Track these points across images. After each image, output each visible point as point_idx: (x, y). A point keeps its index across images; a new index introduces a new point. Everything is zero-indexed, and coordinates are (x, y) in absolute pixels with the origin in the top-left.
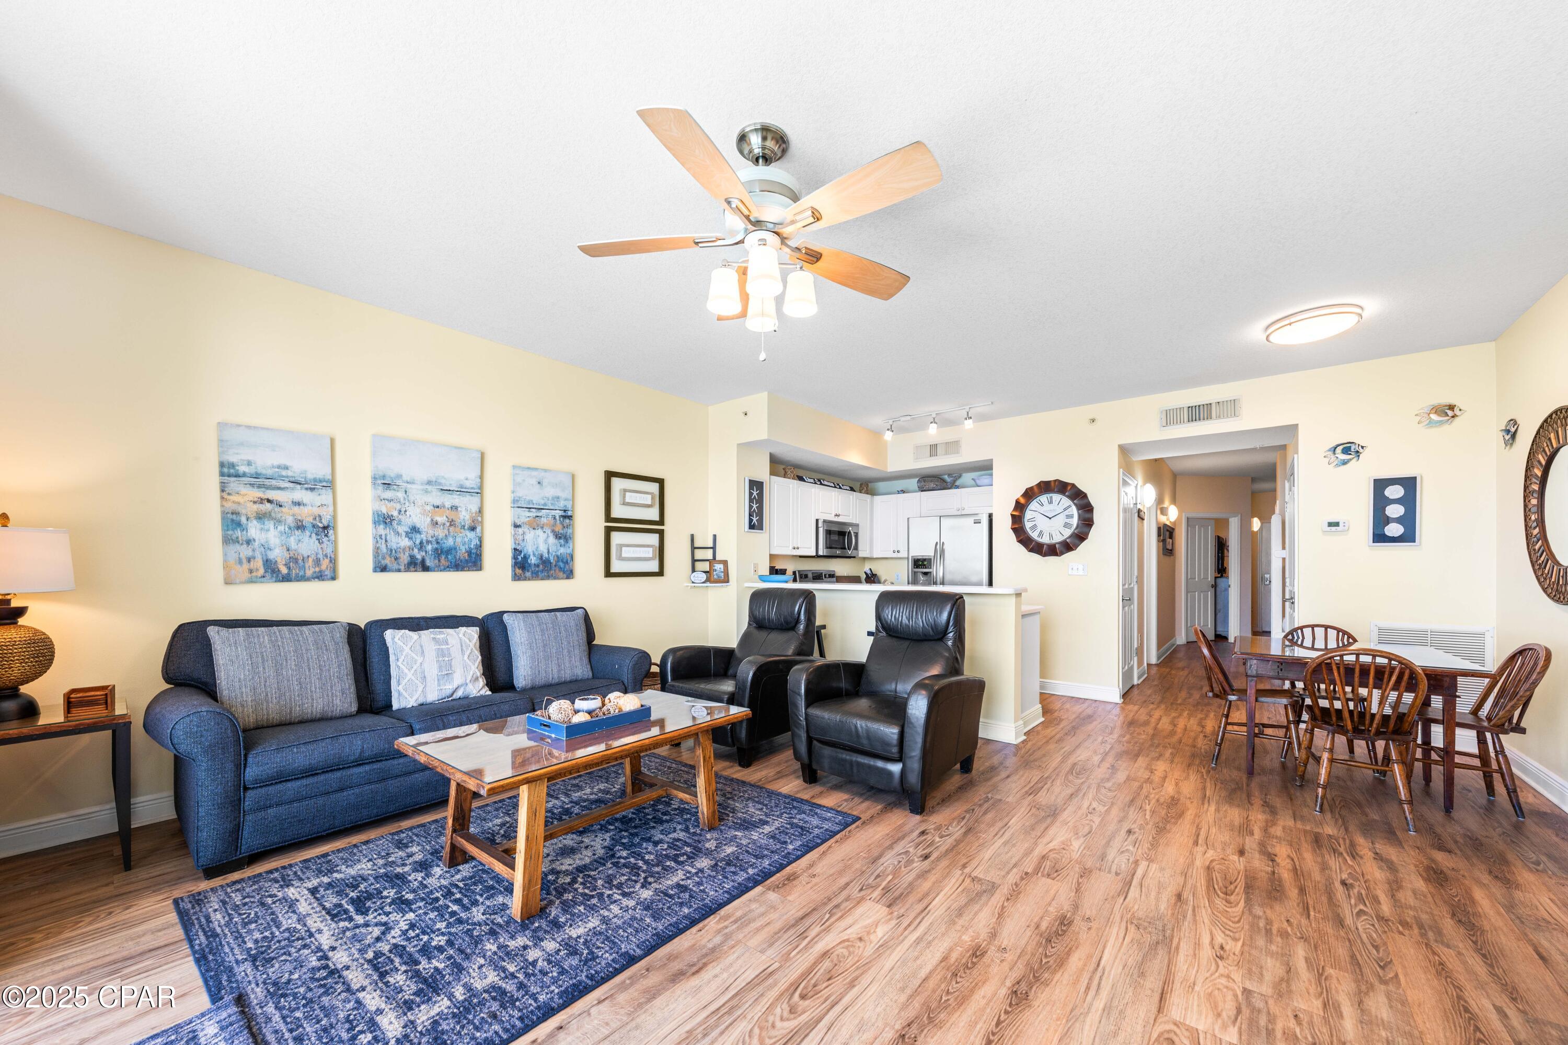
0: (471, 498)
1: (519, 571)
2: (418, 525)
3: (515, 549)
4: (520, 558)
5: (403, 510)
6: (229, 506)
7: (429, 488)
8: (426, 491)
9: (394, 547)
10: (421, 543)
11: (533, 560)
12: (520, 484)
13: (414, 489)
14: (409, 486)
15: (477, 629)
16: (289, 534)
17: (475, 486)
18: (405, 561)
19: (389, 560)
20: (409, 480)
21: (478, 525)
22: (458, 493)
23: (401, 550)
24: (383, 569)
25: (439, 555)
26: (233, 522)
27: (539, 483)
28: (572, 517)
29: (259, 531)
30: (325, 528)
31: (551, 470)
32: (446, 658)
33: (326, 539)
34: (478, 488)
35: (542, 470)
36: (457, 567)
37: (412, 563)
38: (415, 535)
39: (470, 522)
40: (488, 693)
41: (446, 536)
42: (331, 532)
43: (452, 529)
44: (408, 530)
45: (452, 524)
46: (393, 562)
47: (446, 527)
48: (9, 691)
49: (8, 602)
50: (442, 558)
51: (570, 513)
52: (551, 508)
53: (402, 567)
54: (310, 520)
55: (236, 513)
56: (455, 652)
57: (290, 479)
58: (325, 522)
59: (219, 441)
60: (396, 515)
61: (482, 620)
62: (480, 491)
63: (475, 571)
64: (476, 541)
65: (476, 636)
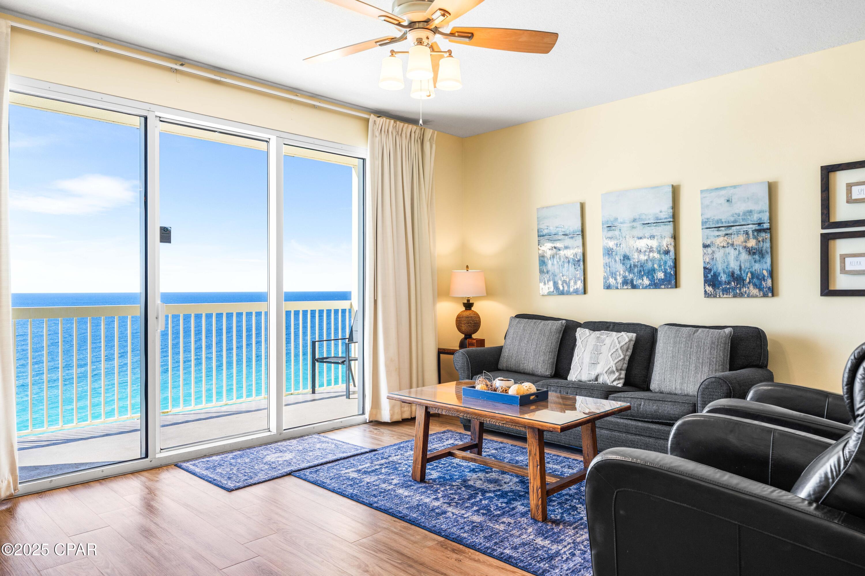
0: (665, 227)
1: (709, 289)
2: (628, 254)
3: (705, 268)
4: (709, 276)
5: (619, 243)
6: (540, 252)
7: (635, 224)
8: (633, 227)
9: (614, 271)
10: (630, 267)
11: (723, 278)
12: (707, 206)
13: (625, 227)
14: (622, 225)
15: (634, 335)
16: (563, 266)
17: (667, 216)
18: (621, 282)
19: (612, 281)
20: (622, 220)
21: (672, 249)
22: (655, 224)
23: (618, 273)
24: (608, 287)
25: (643, 276)
26: (542, 261)
27: (728, 201)
28: (769, 230)
29: (551, 266)
30: (579, 261)
31: (741, 185)
32: (597, 352)
33: (579, 268)
34: (670, 217)
35: (731, 187)
36: (655, 285)
37: (625, 282)
38: (627, 261)
39: (665, 247)
40: (620, 385)
41: (647, 260)
42: (582, 263)
43: (651, 255)
44: (622, 258)
45: (651, 250)
46: (614, 282)
47: (647, 253)
48: (468, 336)
49: (468, 301)
50: (645, 278)
51: (766, 226)
52: (743, 223)
53: (619, 285)
54: (572, 257)
55: (543, 256)
56: (604, 349)
57: (563, 233)
58: (578, 257)
59: (538, 218)
60: (615, 248)
61: (656, 330)
62: (675, 219)
63: (670, 288)
64: (670, 263)
65: (627, 340)
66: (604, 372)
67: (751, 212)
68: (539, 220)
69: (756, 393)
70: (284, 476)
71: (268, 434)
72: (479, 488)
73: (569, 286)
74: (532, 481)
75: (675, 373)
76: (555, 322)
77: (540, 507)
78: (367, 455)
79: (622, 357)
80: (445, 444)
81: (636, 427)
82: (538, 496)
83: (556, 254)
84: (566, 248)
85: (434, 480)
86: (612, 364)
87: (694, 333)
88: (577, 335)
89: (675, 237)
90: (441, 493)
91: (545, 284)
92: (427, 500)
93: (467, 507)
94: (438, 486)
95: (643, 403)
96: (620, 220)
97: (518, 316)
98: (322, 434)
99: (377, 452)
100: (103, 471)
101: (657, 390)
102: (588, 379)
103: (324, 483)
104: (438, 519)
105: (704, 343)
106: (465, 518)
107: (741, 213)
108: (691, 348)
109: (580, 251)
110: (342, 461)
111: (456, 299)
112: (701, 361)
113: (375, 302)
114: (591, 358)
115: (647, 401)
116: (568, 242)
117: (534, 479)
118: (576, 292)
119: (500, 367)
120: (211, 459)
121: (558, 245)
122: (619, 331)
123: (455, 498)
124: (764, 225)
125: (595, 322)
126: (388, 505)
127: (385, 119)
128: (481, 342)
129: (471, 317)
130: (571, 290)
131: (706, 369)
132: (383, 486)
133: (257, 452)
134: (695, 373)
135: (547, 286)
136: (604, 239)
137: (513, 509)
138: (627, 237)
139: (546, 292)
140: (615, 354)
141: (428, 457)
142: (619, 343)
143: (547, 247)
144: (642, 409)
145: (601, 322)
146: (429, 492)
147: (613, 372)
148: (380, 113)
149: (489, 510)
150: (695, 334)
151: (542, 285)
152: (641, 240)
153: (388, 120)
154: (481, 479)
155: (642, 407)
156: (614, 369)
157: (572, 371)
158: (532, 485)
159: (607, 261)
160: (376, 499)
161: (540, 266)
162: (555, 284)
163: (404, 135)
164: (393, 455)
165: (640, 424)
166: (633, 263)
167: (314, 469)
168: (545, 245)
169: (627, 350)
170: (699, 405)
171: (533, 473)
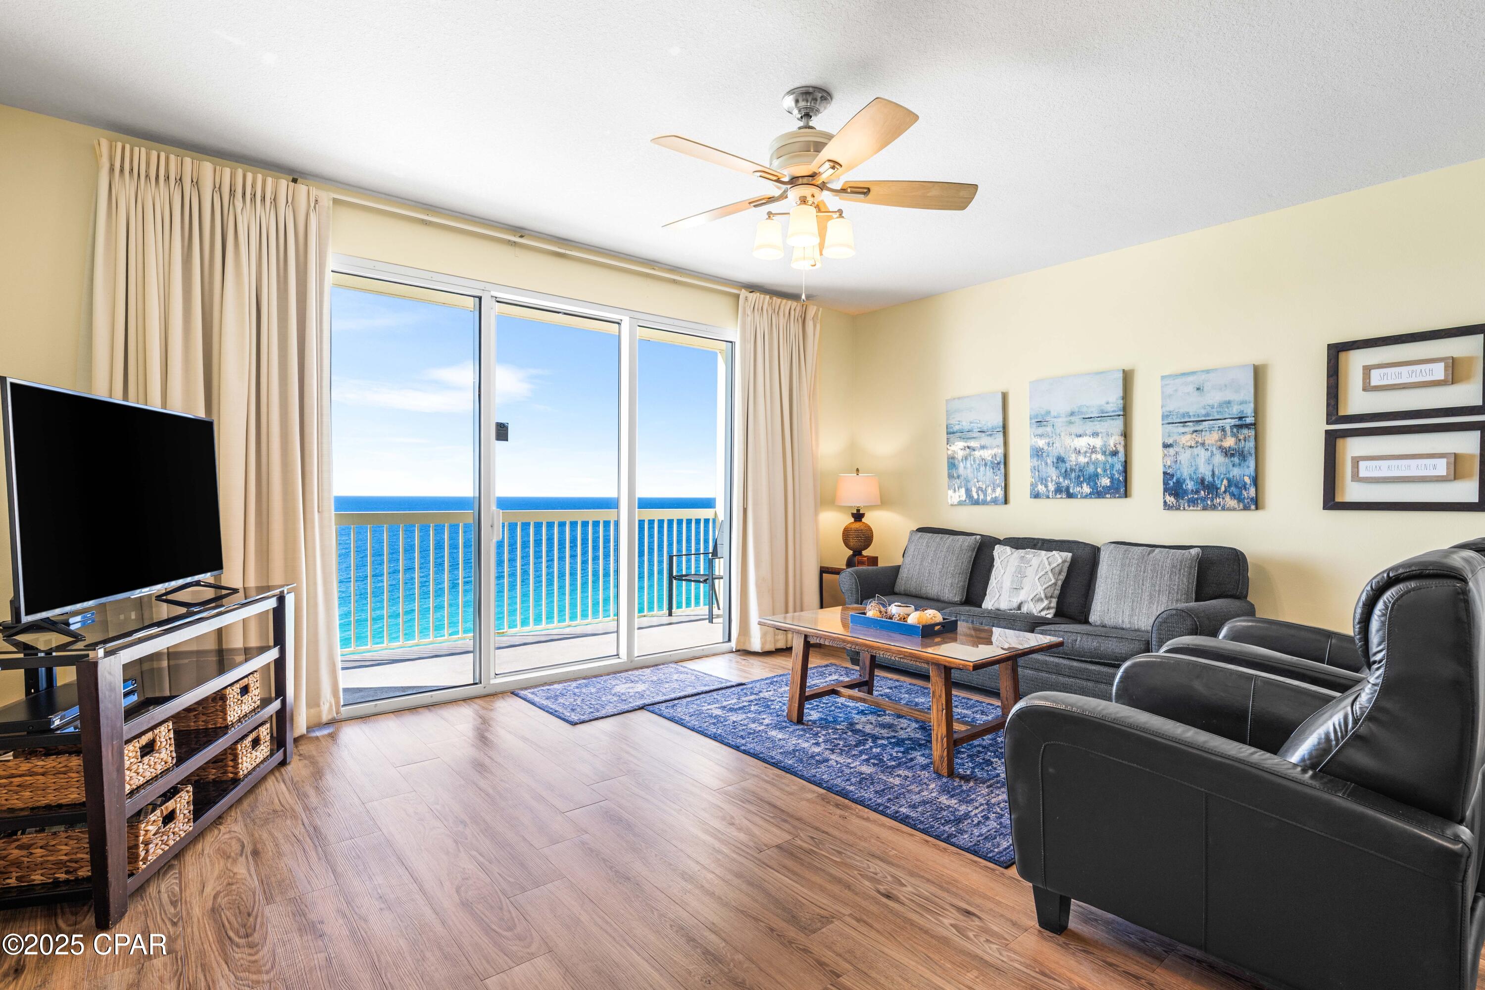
0: (1112, 422)
1: (1171, 500)
2: (1063, 455)
3: (1165, 473)
6: (950, 452)
7: (1073, 419)
8: (1070, 423)
9: (1044, 476)
10: (1066, 471)
11: (1190, 485)
12: (1170, 396)
13: (1059, 422)
14: (1056, 420)
15: (1070, 555)
16: (978, 470)
17: (1116, 409)
18: (1053, 489)
19: (1041, 488)
20: (1056, 414)
21: (1121, 449)
22: (1099, 419)
23: (1049, 479)
24: (1037, 496)
25: (1082, 482)
26: (952, 463)
27: (1198, 389)
28: (1254, 425)
29: (962, 469)
30: (998, 463)
31: (1216, 370)
32: (1020, 575)
33: (999, 472)
34: (1120, 410)
35: (1203, 371)
36: (1098, 493)
37: (1059, 490)
38: (1061, 464)
39: (1112, 447)
40: (1050, 616)
41: (1088, 463)
42: (1002, 466)
43: (1094, 456)
44: (1055, 461)
45: (1094, 450)
46: (1044, 489)
47: (1088, 455)
48: (857, 552)
49: (858, 510)
50: (1085, 485)
51: (1250, 420)
52: (1218, 417)
53: (1051, 494)
54: (990, 458)
55: (953, 458)
56: (1030, 572)
57: (979, 430)
58: (998, 459)
59: (947, 411)
60: (1046, 448)
61: (1099, 549)
62: (1126, 411)
63: (1118, 497)
64: (1119, 467)
65: (1060, 561)
66: (1029, 599)
67: (1229, 402)
68: (949, 414)
69: (1230, 630)
70: (636, 710)
71: (618, 661)
72: (869, 734)
73: (985, 495)
74: (935, 728)
75: (1122, 603)
76: (967, 537)
77: (946, 759)
78: (734, 689)
79: (1053, 581)
80: (827, 679)
81: (1070, 668)
82: (942, 745)
83: (970, 455)
84: (983, 447)
85: (814, 722)
86: (1040, 590)
87: (1149, 554)
88: (995, 553)
89: (1126, 435)
90: (823, 737)
91: (955, 491)
92: (806, 745)
93: (854, 755)
94: (819, 729)
95: (1079, 638)
96: (1053, 413)
97: (920, 530)
98: (680, 664)
99: (745, 687)
100: (432, 697)
101: (1098, 623)
102: (1009, 608)
103: (682, 719)
104: (819, 768)
105: (1162, 567)
106: (851, 768)
107: (1216, 405)
108: (1144, 572)
109: (1000, 451)
110: (703, 695)
111: (842, 509)
112: (1157, 589)
114: (1013, 582)
115: (1085, 637)
116: (985, 440)
117: (939, 725)
118: (995, 501)
119: (897, 590)
120: (552, 687)
121: (973, 444)
122: (1049, 550)
123: (839, 744)
124: (1247, 419)
125: (1019, 538)
126: (758, 748)
127: (758, 294)
128: (874, 561)
129: (862, 530)
130: (989, 499)
131: (1164, 599)
132: (753, 726)
133: (605, 681)
134: (1150, 603)
135: (957, 493)
136: (1033, 436)
137: (912, 760)
138: (1062, 434)
139: (956, 500)
140: (1044, 577)
141: (807, 694)
142: (1050, 564)
143: (958, 447)
144: (1078, 646)
145: (1026, 538)
146: (808, 735)
147: (1041, 600)
148: (754, 288)
149: (881, 760)
150: (1151, 555)
151: (950, 492)
152: (1080, 439)
153: (762, 296)
154: (871, 723)
155: (1078, 643)
156: (1043, 596)
157: (987, 598)
158: (935, 733)
159: (1036, 464)
160: (743, 742)
161: (949, 470)
162: (968, 492)
163: (781, 314)
164: (765, 690)
165: (1075, 664)
166: (1069, 467)
167: (671, 703)
168: (956, 444)
169: (1060, 573)
170: (1154, 643)
171: (938, 718)
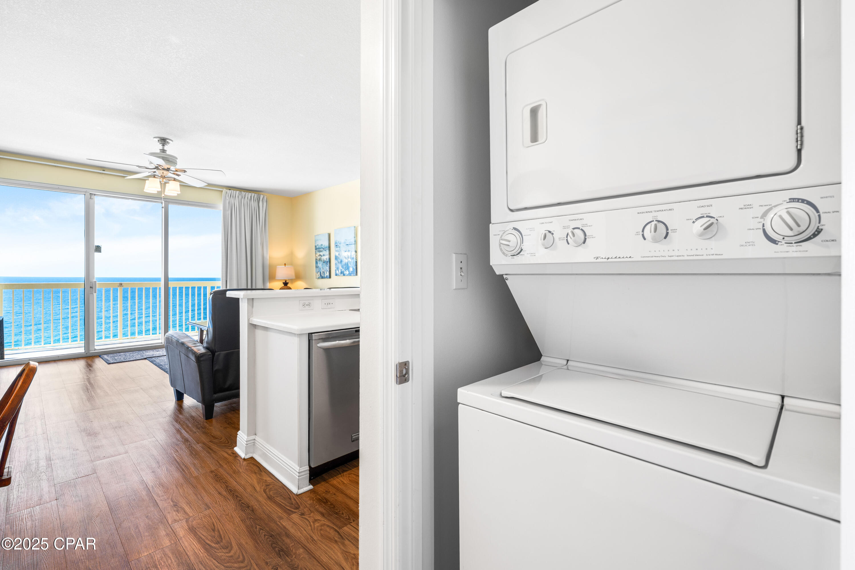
2: (342, 259)
5: (339, 254)
6: (316, 257)
7: (344, 245)
9: (338, 267)
10: (343, 265)
14: (340, 245)
16: (323, 264)
17: (353, 241)
18: (340, 272)
20: (340, 243)
21: (355, 257)
22: (350, 245)
24: (336, 275)
26: (316, 262)
29: (319, 264)
30: (327, 262)
33: (328, 266)
36: (350, 274)
38: (342, 263)
39: (352, 256)
42: (329, 263)
43: (349, 260)
44: (340, 261)
45: (349, 257)
46: (338, 272)
47: (347, 259)
49: (286, 281)
50: (347, 271)
53: (340, 274)
54: (326, 260)
55: (317, 259)
57: (323, 248)
58: (328, 260)
59: (315, 239)
60: (338, 256)
62: (356, 243)
64: (355, 264)
68: (315, 241)
70: (142, 359)
71: (162, 344)
73: (325, 274)
83: (321, 258)
89: (356, 252)
109: (328, 257)
113: (227, 281)
116: (326, 252)
118: (327, 277)
120: (120, 354)
121: (322, 254)
127: (232, 191)
130: (325, 276)
135: (318, 274)
136: (335, 251)
138: (342, 251)
139: (317, 277)
148: (230, 188)
151: (316, 273)
152: (346, 253)
153: (235, 191)
159: (336, 262)
161: (316, 264)
163: (246, 198)
167: (159, 357)
168: (318, 254)
